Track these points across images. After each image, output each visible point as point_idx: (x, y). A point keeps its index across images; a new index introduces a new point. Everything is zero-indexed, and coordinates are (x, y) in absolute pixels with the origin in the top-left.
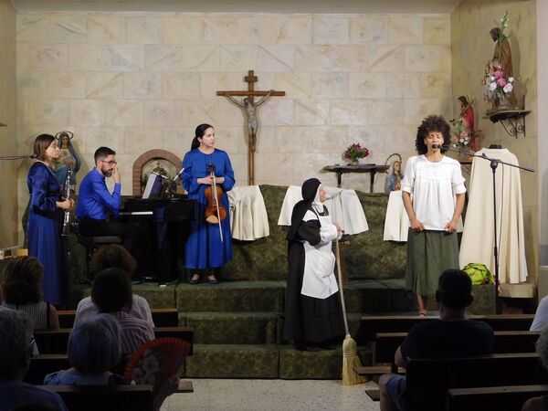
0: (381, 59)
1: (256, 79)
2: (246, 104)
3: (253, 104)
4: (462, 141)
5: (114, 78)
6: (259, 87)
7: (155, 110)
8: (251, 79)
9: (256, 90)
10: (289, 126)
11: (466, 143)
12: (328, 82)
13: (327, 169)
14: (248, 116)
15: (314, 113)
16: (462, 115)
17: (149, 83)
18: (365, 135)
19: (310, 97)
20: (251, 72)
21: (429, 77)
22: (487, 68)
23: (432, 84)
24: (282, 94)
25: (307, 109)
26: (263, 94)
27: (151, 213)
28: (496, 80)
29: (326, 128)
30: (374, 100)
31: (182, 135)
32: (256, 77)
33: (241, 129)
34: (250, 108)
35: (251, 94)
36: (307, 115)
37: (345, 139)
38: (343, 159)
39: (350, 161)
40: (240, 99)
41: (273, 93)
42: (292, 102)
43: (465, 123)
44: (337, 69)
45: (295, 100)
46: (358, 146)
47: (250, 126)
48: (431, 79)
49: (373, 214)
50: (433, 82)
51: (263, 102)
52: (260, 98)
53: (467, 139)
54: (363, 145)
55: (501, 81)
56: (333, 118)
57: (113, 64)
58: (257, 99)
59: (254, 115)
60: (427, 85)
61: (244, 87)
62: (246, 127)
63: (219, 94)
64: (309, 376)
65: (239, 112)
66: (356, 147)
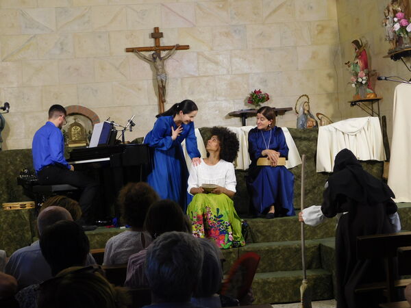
0: (274, 11)
1: (161, 35)
2: (154, 59)
3: (161, 59)
4: (360, 80)
5: (29, 41)
6: (164, 42)
7: (69, 68)
8: (157, 35)
9: (161, 45)
10: (194, 77)
11: (364, 82)
12: (227, 34)
13: (233, 115)
14: (157, 69)
15: (217, 63)
16: (357, 57)
17: (61, 44)
18: (264, 81)
19: (212, 49)
20: (156, 29)
21: (318, 25)
22: (387, 12)
23: (321, 32)
24: (186, 47)
25: (209, 60)
26: (169, 48)
27: (108, 159)
28: (399, 21)
29: (229, 77)
30: (270, 49)
31: (96, 91)
32: (162, 33)
33: (151, 82)
34: (158, 62)
35: (158, 49)
36: (210, 66)
37: (246, 86)
38: (245, 105)
39: (253, 107)
40: (148, 54)
41: (179, 47)
42: (195, 54)
43: (360, 64)
44: (234, 23)
45: (198, 54)
46: (259, 92)
47: (159, 79)
48: (320, 28)
49: (305, 149)
50: (322, 30)
51: (169, 56)
52: (167, 52)
53: (364, 78)
54: (264, 91)
55: (404, 22)
56: (234, 68)
57: (26, 27)
58: (163, 54)
59: (163, 68)
60: (316, 32)
61: (151, 43)
62: (155, 80)
63: (128, 50)
64: (276, 300)
65: (147, 66)
66: (257, 93)
